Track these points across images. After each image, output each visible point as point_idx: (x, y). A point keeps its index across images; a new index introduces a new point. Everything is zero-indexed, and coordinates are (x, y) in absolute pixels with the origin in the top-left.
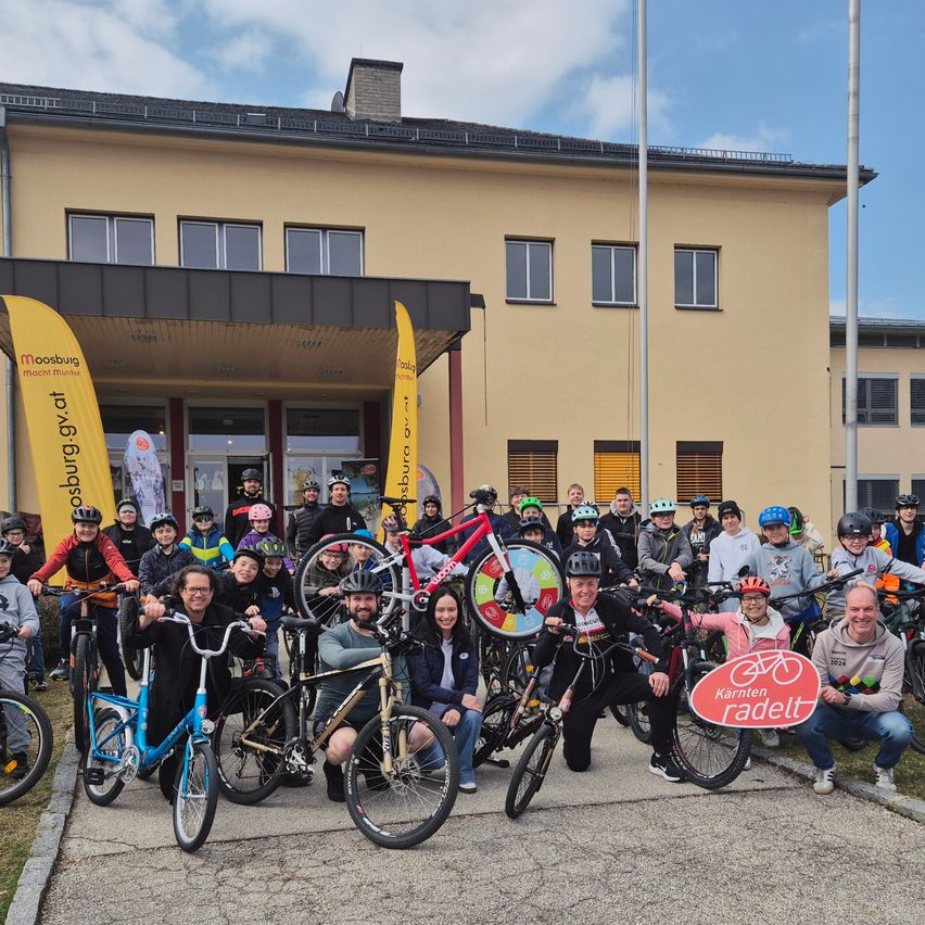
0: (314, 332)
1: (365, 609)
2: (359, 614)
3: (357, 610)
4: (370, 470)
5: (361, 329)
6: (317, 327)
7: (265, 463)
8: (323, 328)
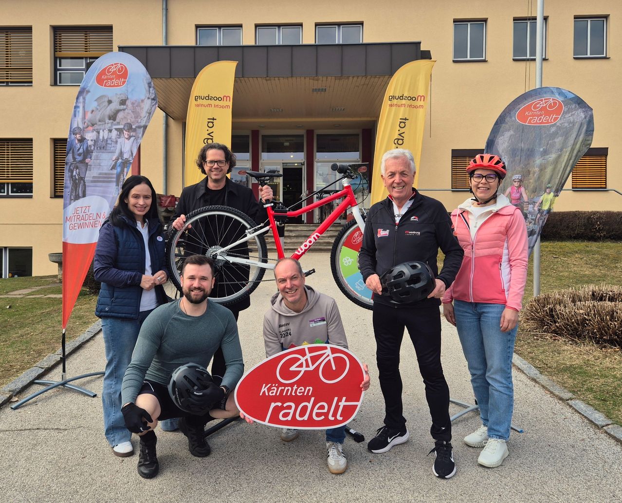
0: (320, 82)
1: (199, 289)
2: (193, 293)
3: (191, 289)
4: (363, 169)
5: (348, 78)
6: (320, 77)
7: (303, 167)
8: (325, 79)
